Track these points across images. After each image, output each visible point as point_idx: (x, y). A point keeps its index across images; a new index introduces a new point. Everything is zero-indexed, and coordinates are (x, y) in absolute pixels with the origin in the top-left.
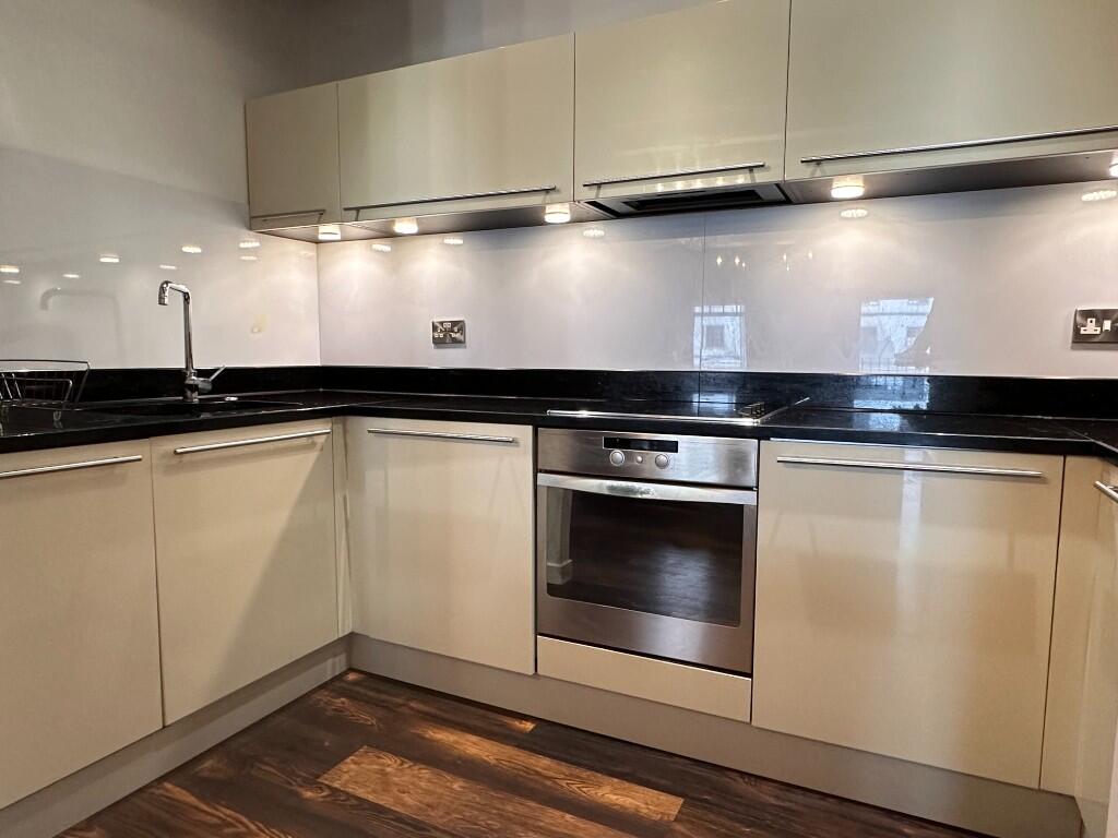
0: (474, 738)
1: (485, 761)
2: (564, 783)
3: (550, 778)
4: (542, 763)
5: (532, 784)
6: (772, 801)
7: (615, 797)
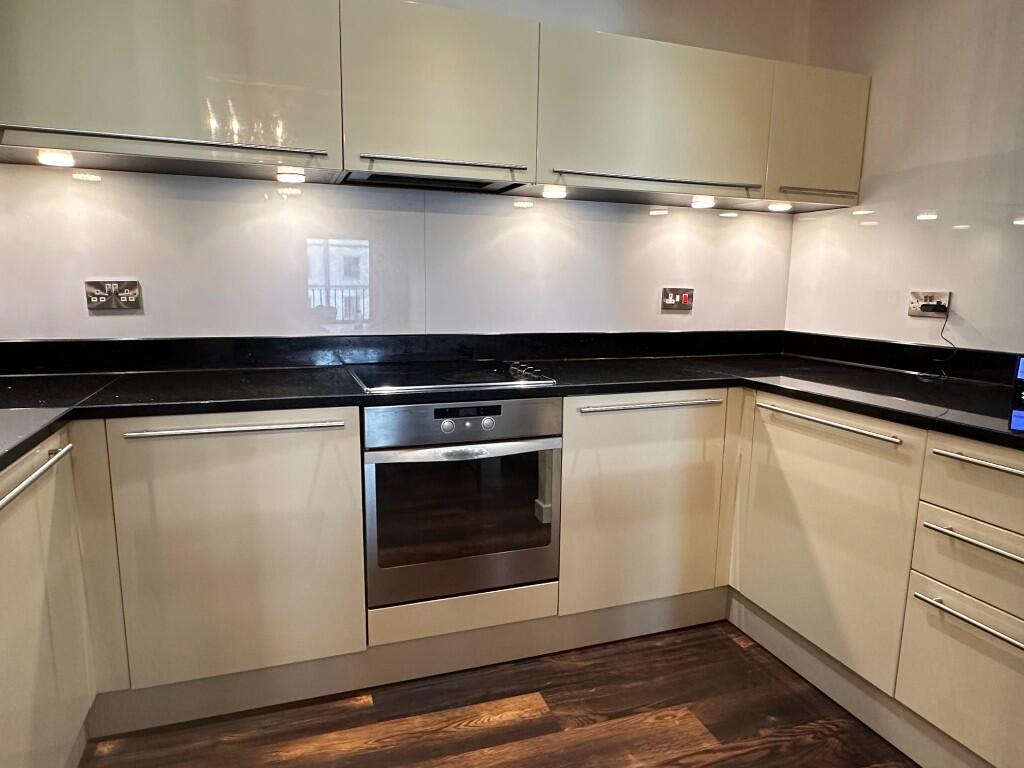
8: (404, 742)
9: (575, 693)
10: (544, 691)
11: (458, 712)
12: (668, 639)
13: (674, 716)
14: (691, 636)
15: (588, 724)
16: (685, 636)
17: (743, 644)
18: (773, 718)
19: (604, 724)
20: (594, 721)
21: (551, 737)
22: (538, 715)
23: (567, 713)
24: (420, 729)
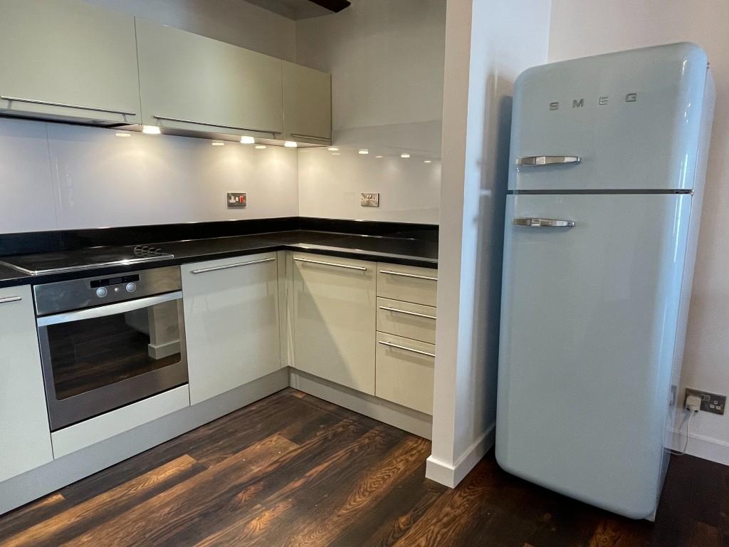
0: (38, 526)
1: (72, 523)
2: (131, 492)
3: (121, 497)
4: (105, 497)
5: (120, 505)
6: (211, 432)
7: (163, 476)
9: (209, 448)
10: (190, 453)
11: (133, 482)
12: (258, 405)
13: (271, 441)
14: (271, 400)
15: (223, 460)
16: (267, 401)
17: (300, 396)
18: (322, 426)
19: (233, 457)
20: (226, 458)
21: (202, 474)
22: (190, 465)
23: (208, 459)
24: (109, 500)
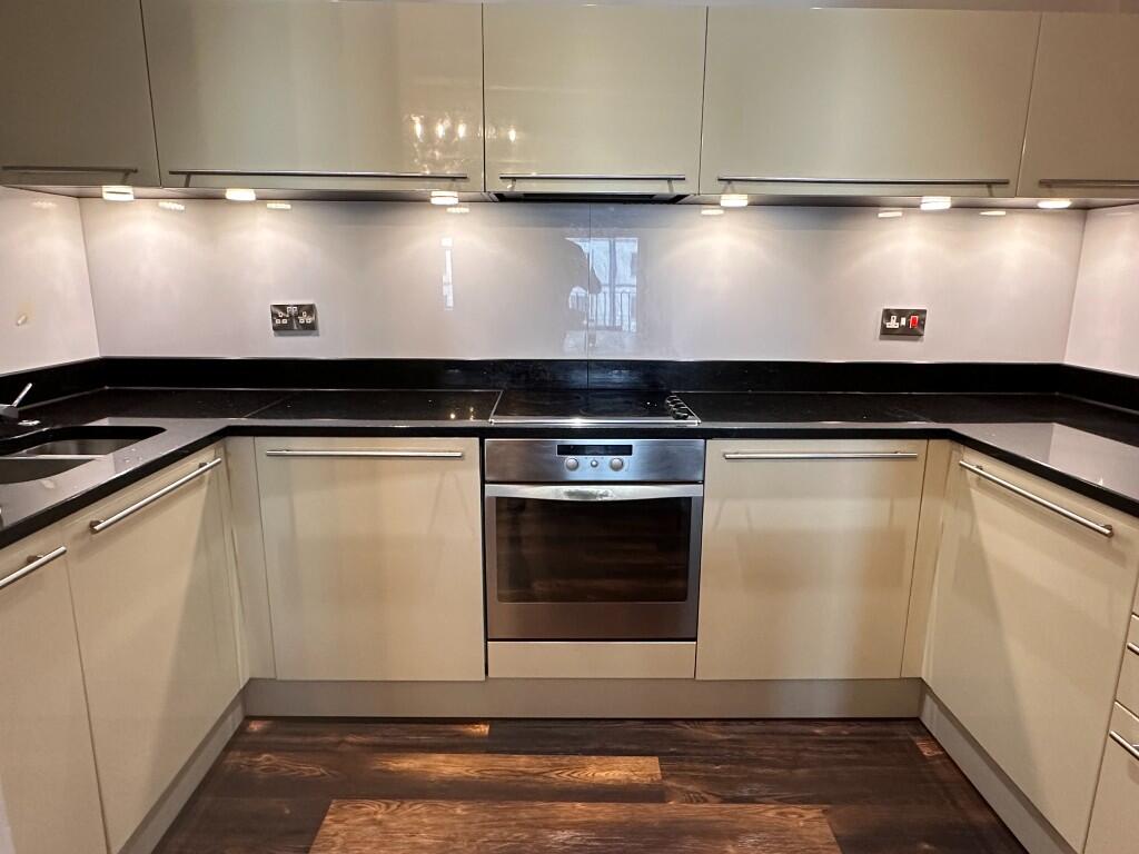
0: (441, 757)
1: (467, 777)
2: (552, 774)
3: (538, 774)
4: (521, 762)
5: (528, 786)
6: (720, 737)
7: (603, 774)
8: (504, 778)
10: (664, 757)
11: (566, 760)
12: (831, 728)
13: (801, 816)
14: (864, 729)
15: (698, 802)
17: (926, 752)
19: (718, 806)
20: (706, 801)
21: (651, 806)
22: (648, 780)
23: (679, 786)
